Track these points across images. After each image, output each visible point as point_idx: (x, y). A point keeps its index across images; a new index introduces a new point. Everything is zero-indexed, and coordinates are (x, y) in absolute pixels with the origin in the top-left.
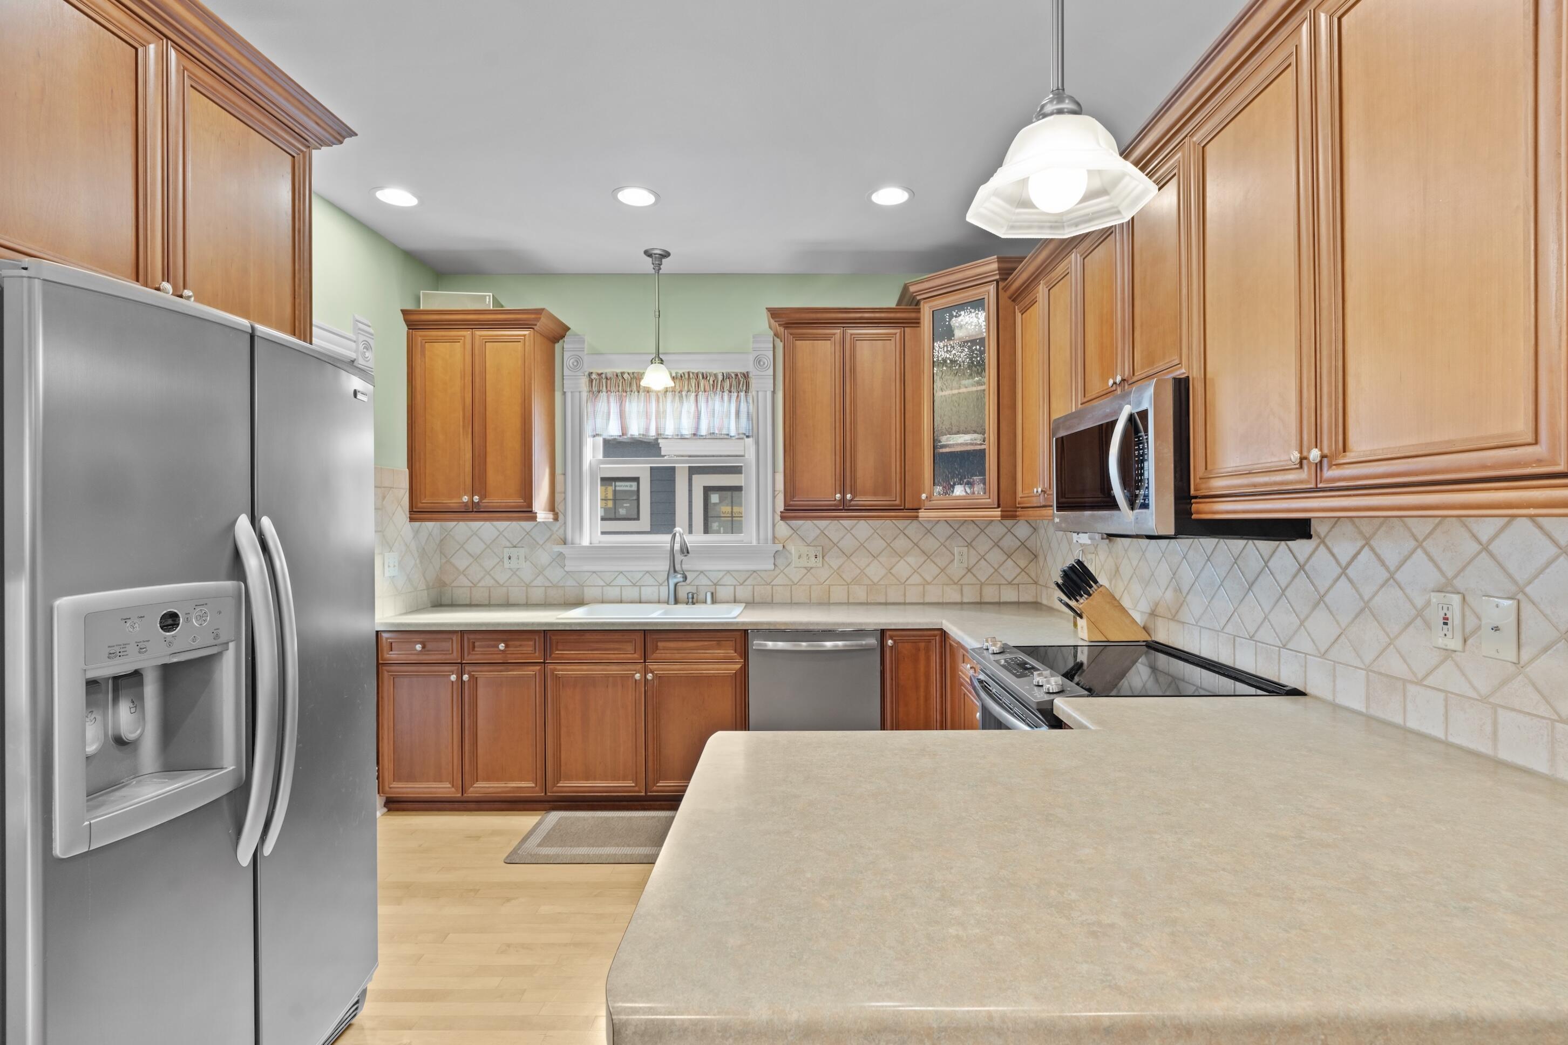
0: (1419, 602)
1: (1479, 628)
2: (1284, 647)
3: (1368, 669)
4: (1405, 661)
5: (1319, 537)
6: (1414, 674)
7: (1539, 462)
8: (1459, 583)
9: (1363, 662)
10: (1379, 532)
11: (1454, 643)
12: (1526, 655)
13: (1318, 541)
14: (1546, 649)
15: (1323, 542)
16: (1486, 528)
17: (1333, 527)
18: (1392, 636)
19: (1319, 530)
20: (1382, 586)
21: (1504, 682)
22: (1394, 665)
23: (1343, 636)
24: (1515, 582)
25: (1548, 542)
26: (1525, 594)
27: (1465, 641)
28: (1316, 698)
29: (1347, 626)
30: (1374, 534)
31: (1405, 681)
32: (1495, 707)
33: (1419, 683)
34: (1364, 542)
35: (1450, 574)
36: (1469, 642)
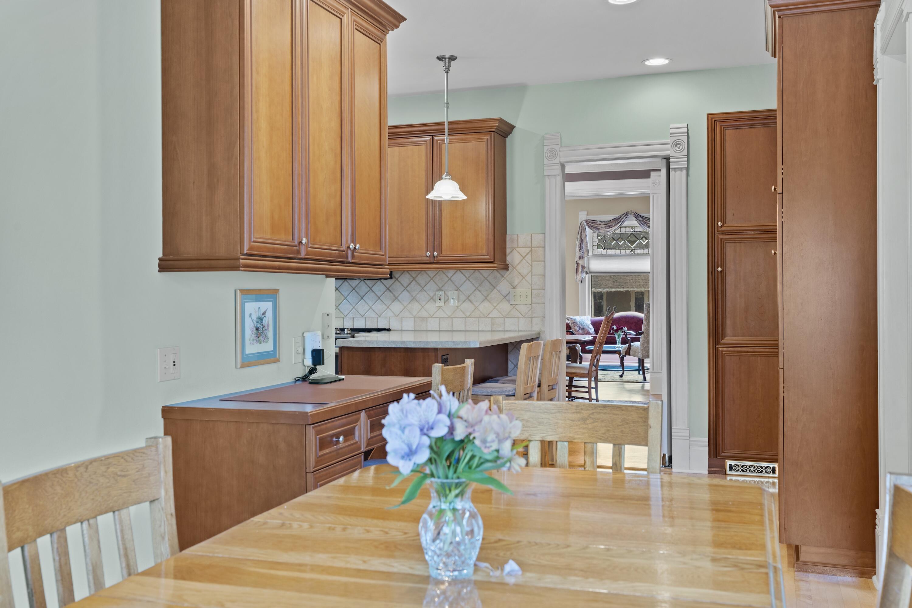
0: (432, 295)
1: (449, 299)
2: (380, 317)
3: (415, 317)
4: (427, 312)
5: (395, 278)
6: (430, 315)
7: (489, 259)
8: (443, 289)
9: (413, 315)
10: (418, 276)
11: (442, 304)
12: (459, 304)
13: (395, 279)
14: (464, 302)
15: (397, 279)
16: (450, 273)
17: (401, 275)
18: (423, 305)
19: (395, 276)
20: (420, 292)
21: (454, 311)
22: (424, 314)
23: (405, 309)
24: (457, 287)
25: (464, 277)
26: (459, 289)
27: (445, 303)
28: (394, 330)
29: (407, 306)
30: (417, 276)
31: (427, 318)
32: (452, 318)
33: (431, 317)
34: (413, 279)
35: (440, 286)
36: (446, 303)
